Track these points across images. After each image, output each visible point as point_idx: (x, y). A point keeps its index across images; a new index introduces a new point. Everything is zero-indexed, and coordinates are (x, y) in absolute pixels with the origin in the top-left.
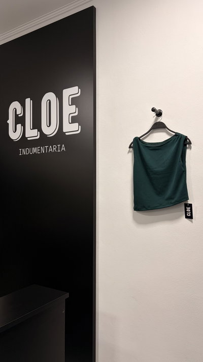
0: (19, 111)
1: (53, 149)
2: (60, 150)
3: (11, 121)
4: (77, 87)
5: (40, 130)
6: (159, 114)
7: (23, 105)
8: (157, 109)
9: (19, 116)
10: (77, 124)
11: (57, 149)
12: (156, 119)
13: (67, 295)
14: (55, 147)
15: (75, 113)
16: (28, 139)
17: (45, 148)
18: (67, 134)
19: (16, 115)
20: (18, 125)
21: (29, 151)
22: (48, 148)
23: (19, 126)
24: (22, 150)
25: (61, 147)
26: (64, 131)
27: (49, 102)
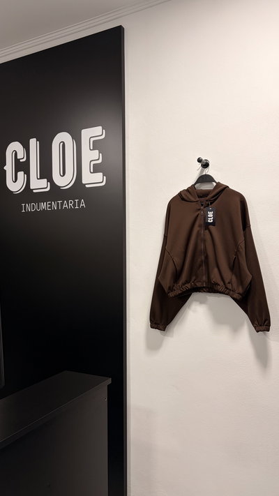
0: (21, 155)
1: (68, 205)
2: (79, 206)
3: (9, 168)
4: (101, 127)
5: (50, 180)
6: (205, 165)
7: (26, 147)
8: (203, 159)
9: (21, 161)
10: (101, 174)
11: (74, 205)
12: (202, 171)
14: (71, 202)
15: (98, 159)
16: (34, 191)
17: (58, 204)
18: (87, 186)
19: (17, 160)
20: (19, 173)
21: (36, 207)
22: (62, 204)
23: (21, 174)
24: (25, 206)
25: (79, 203)
26: (84, 182)
27: (62, 144)
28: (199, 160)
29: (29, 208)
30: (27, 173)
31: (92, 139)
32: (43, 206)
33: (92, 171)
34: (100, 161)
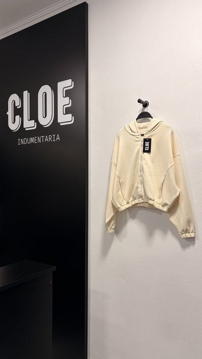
1: (48, 139)
2: (55, 139)
3: (10, 113)
4: (71, 80)
5: (37, 121)
7: (21, 97)
10: (71, 114)
11: (52, 139)
12: (143, 109)
14: (50, 137)
15: (69, 104)
16: (26, 129)
17: (41, 138)
18: (61, 124)
19: (15, 107)
20: (16, 117)
21: (27, 141)
22: (44, 138)
24: (20, 140)
25: (56, 137)
26: (59, 122)
27: (44, 94)
28: (139, 101)
29: (23, 142)
30: (22, 116)
31: (65, 89)
32: (32, 140)
34: (70, 105)
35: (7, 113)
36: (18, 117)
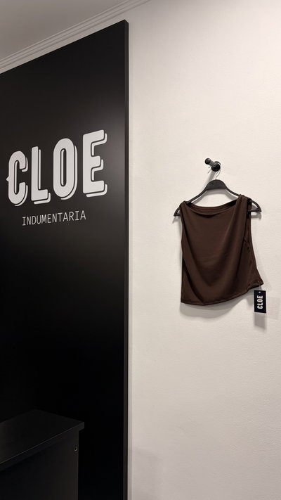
0: (23, 164)
1: (69, 217)
2: (79, 218)
3: (11, 179)
4: (102, 131)
5: (51, 190)
6: (216, 168)
7: (28, 156)
8: (214, 160)
9: (23, 171)
10: (103, 181)
11: (75, 217)
12: (212, 176)
13: (82, 426)
14: (71, 214)
15: (100, 166)
16: (35, 203)
17: (58, 216)
18: (88, 196)
19: (19, 171)
20: (20, 184)
21: (36, 220)
22: (62, 216)
24: (26, 219)
25: (80, 214)
26: (84, 192)
27: (63, 151)
28: (208, 162)
29: (30, 221)
30: (29, 184)
31: (94, 145)
32: (44, 218)
33: (93, 179)
34: (101, 168)
35: (8, 179)
36: (23, 185)
